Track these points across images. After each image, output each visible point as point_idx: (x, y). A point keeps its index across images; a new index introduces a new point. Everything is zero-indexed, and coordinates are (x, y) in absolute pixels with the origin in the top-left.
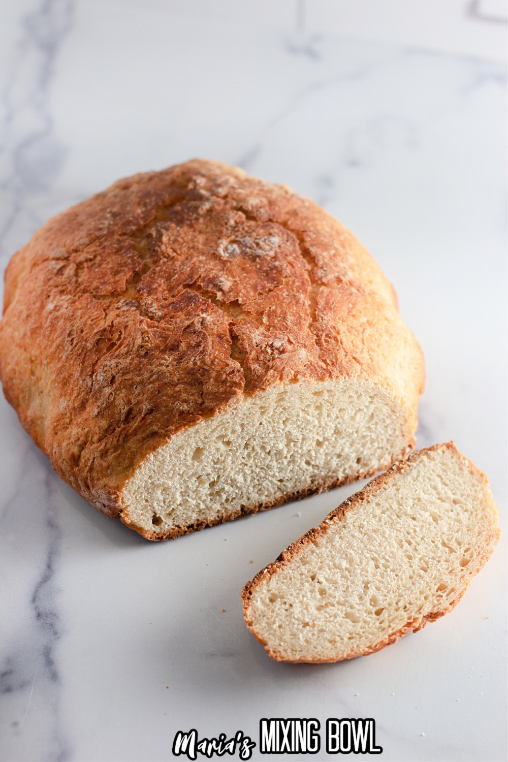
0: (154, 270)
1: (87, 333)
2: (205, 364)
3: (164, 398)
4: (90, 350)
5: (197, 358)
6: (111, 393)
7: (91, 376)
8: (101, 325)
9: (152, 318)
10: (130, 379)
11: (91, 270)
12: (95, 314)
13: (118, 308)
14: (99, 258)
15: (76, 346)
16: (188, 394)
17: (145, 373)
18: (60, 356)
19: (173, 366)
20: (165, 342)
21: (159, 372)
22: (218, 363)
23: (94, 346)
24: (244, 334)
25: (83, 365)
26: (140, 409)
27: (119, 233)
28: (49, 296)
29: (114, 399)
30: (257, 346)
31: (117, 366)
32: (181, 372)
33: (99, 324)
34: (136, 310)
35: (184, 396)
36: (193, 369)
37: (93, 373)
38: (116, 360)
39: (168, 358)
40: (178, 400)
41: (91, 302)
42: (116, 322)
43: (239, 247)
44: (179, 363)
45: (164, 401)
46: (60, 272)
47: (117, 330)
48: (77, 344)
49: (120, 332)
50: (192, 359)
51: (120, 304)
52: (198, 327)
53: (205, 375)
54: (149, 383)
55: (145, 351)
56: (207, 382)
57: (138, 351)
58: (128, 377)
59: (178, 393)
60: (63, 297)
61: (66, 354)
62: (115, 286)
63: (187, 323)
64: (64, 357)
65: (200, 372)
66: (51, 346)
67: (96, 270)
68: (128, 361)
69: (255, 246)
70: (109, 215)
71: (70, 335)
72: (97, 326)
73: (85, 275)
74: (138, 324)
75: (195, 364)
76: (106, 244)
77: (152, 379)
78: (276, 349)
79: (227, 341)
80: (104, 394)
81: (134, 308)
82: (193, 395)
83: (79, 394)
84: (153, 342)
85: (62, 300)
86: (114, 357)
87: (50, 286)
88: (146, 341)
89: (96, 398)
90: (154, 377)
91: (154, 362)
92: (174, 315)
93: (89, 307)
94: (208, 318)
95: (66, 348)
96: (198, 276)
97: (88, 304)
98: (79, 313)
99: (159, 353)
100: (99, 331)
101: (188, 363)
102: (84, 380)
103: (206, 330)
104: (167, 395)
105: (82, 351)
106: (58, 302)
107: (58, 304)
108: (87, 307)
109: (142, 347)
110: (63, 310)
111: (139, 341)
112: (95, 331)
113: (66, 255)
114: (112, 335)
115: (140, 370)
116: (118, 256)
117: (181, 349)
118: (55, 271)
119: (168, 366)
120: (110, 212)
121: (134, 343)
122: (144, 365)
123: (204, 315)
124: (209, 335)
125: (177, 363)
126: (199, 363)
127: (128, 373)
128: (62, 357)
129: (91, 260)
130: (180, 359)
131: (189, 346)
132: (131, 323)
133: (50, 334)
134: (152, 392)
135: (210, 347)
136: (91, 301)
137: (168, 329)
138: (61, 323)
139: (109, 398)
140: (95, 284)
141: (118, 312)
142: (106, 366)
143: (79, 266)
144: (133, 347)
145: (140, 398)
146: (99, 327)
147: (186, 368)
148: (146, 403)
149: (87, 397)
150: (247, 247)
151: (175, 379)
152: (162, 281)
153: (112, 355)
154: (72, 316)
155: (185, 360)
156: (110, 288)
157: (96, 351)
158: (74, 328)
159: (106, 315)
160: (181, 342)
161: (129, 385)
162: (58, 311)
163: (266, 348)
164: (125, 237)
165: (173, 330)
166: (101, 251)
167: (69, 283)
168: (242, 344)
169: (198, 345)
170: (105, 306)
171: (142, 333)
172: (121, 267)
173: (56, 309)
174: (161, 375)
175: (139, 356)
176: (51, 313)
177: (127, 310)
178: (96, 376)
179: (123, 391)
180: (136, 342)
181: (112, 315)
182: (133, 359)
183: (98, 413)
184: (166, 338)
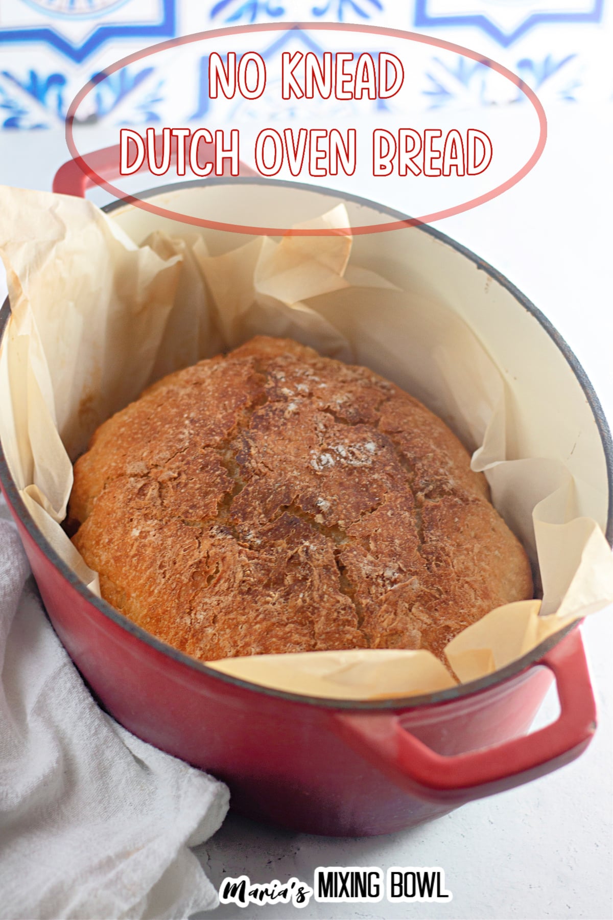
0: (246, 490)
1: (180, 565)
2: (314, 602)
3: (274, 639)
4: (186, 585)
5: (306, 595)
6: (215, 634)
7: (189, 613)
8: (195, 556)
9: (251, 548)
10: (234, 619)
11: (176, 491)
12: (187, 542)
13: (212, 537)
14: (184, 477)
15: (169, 579)
16: (300, 634)
17: (251, 612)
18: (152, 589)
19: (280, 603)
20: (268, 575)
21: (265, 611)
22: (328, 600)
23: (190, 580)
24: (351, 564)
25: (179, 601)
26: (247, 651)
27: (203, 444)
28: (131, 520)
29: (219, 640)
30: (367, 577)
31: (218, 604)
32: (290, 610)
33: (193, 555)
34: (233, 538)
35: (296, 637)
36: (302, 607)
37: (191, 610)
38: (217, 597)
39: (273, 595)
40: (290, 641)
41: (180, 529)
42: (212, 553)
43: (332, 456)
44: (286, 599)
45: (274, 643)
46: (142, 492)
47: (214, 561)
48: (170, 577)
49: (217, 563)
50: (301, 596)
51: (214, 531)
52: (303, 558)
53: (315, 613)
54: (256, 623)
55: (248, 586)
56: (317, 621)
57: (240, 586)
58: (232, 616)
59: (289, 635)
60: (149, 522)
61: (158, 588)
62: (205, 510)
63: (290, 553)
64: (156, 591)
65: (310, 610)
66: (139, 579)
67: (183, 491)
68: (230, 599)
69: (350, 455)
70: (187, 422)
71: (161, 567)
72: (191, 558)
73: (171, 496)
74: (237, 555)
75: (304, 601)
76: (190, 458)
77: (258, 619)
78: (388, 579)
79: (335, 573)
80: (207, 636)
81: (230, 537)
82: (304, 635)
83: (177, 633)
84: (255, 575)
85: (149, 526)
86: (214, 594)
87: (132, 508)
88: (248, 576)
89: (197, 639)
90: (261, 616)
91: (259, 599)
92: (274, 543)
93: (179, 534)
94: (312, 546)
95: (158, 581)
96: (295, 496)
97: (177, 531)
98: (169, 541)
99: (263, 588)
100: (195, 563)
101: (296, 600)
102: (182, 618)
103: (312, 562)
104: (276, 636)
105: (177, 584)
106: (143, 527)
107: (143, 530)
108: (177, 534)
109: (244, 582)
110: (150, 538)
111: (240, 576)
112: (190, 563)
113: (146, 472)
114: (208, 567)
115: (244, 609)
116: (206, 474)
117: (286, 582)
118: (136, 491)
119: (274, 604)
120: (188, 418)
121: (235, 578)
122: (248, 602)
123: (307, 543)
124: (315, 567)
125: (285, 600)
126: (308, 599)
127: (232, 612)
128: (153, 591)
129: (175, 479)
130: (286, 596)
131: (296, 580)
132: (229, 554)
133: (138, 564)
134: (260, 633)
135: (318, 581)
136: (181, 528)
137: (270, 560)
138: (149, 551)
139: (212, 639)
140: (184, 507)
141: (212, 540)
142: (206, 603)
143: (162, 485)
144: (234, 581)
145: (247, 640)
146: (193, 558)
147: (295, 606)
148: (254, 645)
149: (186, 637)
150: (341, 457)
151: (284, 618)
152: (257, 503)
153: (212, 592)
154: (162, 544)
155: (292, 597)
156: (201, 512)
157: (193, 585)
158: (166, 559)
159: (200, 543)
160: (287, 575)
161: (233, 624)
162: (145, 537)
163: (376, 579)
164: (210, 449)
165: (276, 561)
166: (185, 467)
167: (154, 505)
168: (350, 576)
169: (305, 578)
170: (197, 533)
171: (243, 566)
172: (210, 486)
173: (144, 535)
174: (268, 615)
175: (241, 593)
176: (136, 540)
177: (223, 539)
178: (195, 614)
179: (228, 631)
180: (236, 576)
181: (206, 543)
182: (235, 596)
183: (202, 655)
184: (269, 571)
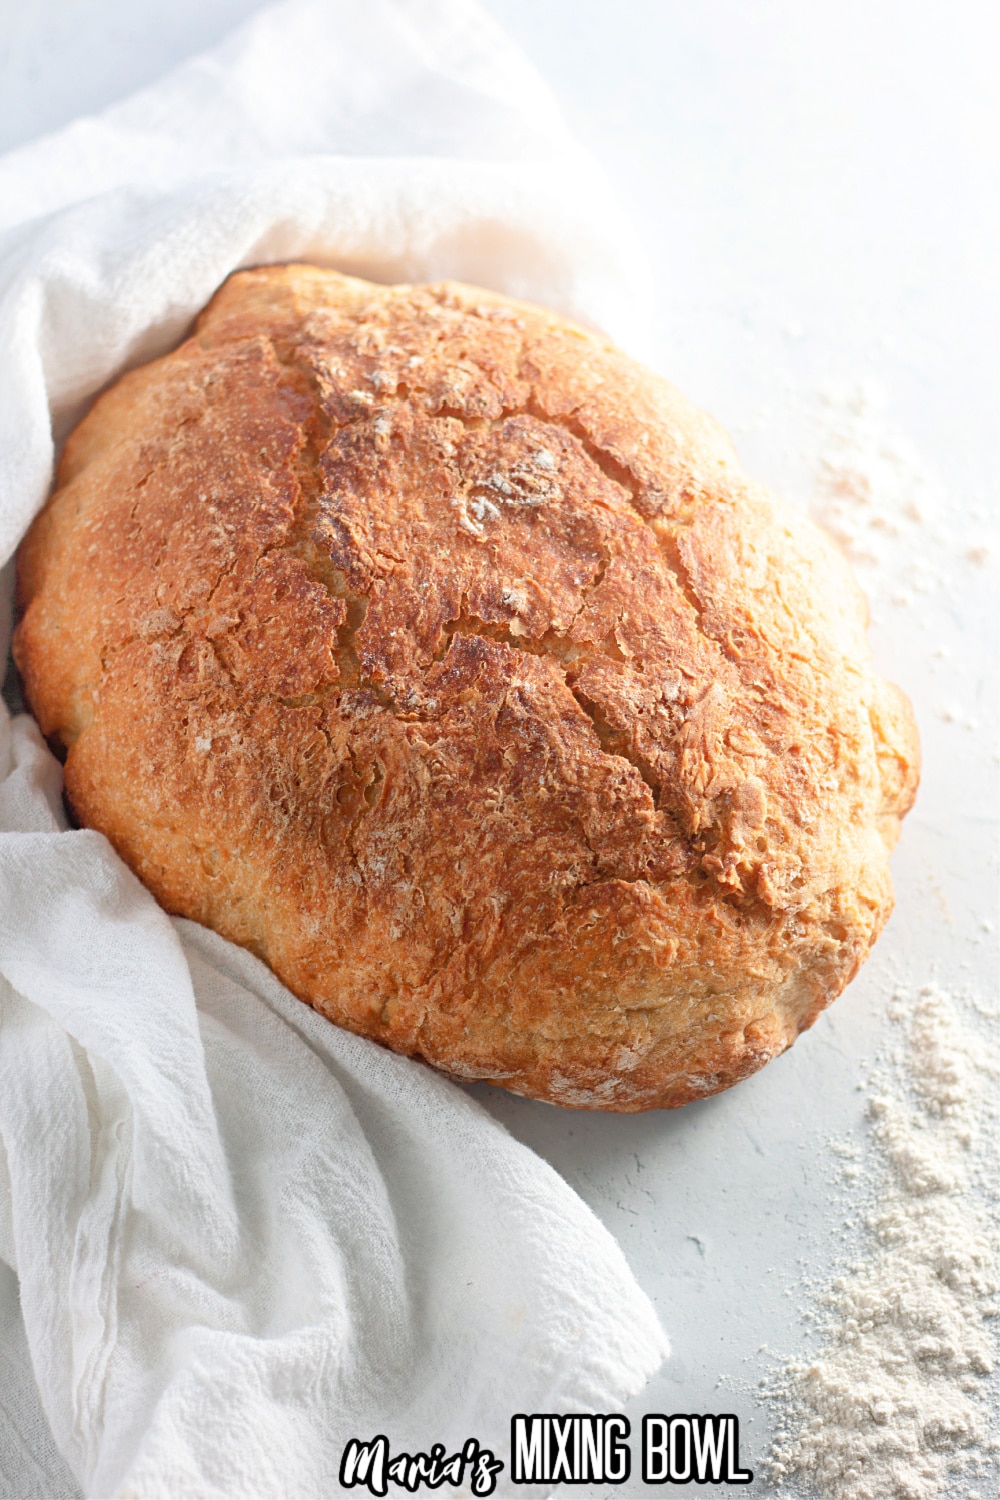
0: (372, 612)
1: (309, 785)
2: (569, 784)
3: (524, 872)
4: (331, 816)
5: (550, 777)
6: (416, 891)
7: (354, 863)
8: (329, 760)
9: (423, 718)
10: (441, 855)
11: (250, 650)
12: (305, 738)
13: (347, 717)
14: (252, 619)
15: (296, 814)
16: (563, 849)
17: (467, 836)
18: (268, 836)
19: (510, 804)
20: (472, 758)
21: (492, 826)
22: (590, 774)
23: (335, 807)
24: (606, 696)
25: (326, 845)
26: (485, 907)
27: (261, 548)
28: (186, 722)
29: (427, 901)
30: (641, 712)
31: (405, 836)
32: (531, 812)
33: (325, 761)
34: (384, 711)
35: (558, 857)
36: (552, 799)
37: (355, 856)
38: (397, 825)
39: (495, 793)
40: (552, 869)
41: (282, 717)
42: (357, 745)
43: (489, 498)
44: (518, 794)
45: (525, 878)
46: (185, 665)
47: (366, 762)
48: (297, 808)
49: (375, 764)
50: (542, 781)
51: (346, 706)
52: (519, 711)
53: (576, 805)
54: (484, 853)
55: (445, 791)
56: (586, 818)
57: (431, 794)
58: (436, 850)
59: (546, 857)
60: (221, 720)
61: (280, 832)
62: (316, 672)
63: (495, 708)
64: (278, 838)
65: (567, 800)
66: (238, 822)
67: (260, 646)
68: (422, 821)
69: (519, 488)
70: (212, 510)
71: (274, 795)
72: (323, 766)
73: (243, 662)
74: (406, 740)
75: (551, 789)
76: (249, 580)
77: (485, 845)
78: (674, 702)
79: (584, 721)
80: (404, 897)
81: (379, 709)
82: (573, 850)
83: (342, 903)
84: (451, 768)
85: (223, 726)
86: (388, 819)
87: (179, 699)
88: (439, 772)
89: (385, 906)
90: (488, 838)
91: (472, 808)
92: (459, 698)
93: (283, 727)
94: (527, 685)
95: (276, 821)
96: (460, 598)
97: (279, 723)
98: (272, 745)
99: (471, 785)
100: (334, 774)
101: (536, 790)
102: (343, 875)
103: (537, 713)
104: (526, 866)
105: (314, 819)
106: (214, 732)
107: (216, 736)
108: (280, 728)
109: (435, 784)
110: (235, 749)
111: (425, 776)
112: (325, 776)
113: (176, 625)
114: (359, 773)
115: (453, 831)
116: (289, 604)
117: (506, 764)
118: (174, 667)
119: (501, 809)
120: (209, 501)
121: (417, 782)
122: (455, 819)
123: (516, 682)
124: (546, 721)
125: (515, 795)
126: (557, 786)
127: (432, 843)
128: (271, 838)
129: (237, 626)
130: (515, 787)
131: (519, 753)
132: (389, 742)
133: (227, 798)
134: (496, 867)
135: (562, 747)
136: (283, 715)
137: (466, 733)
138: (240, 771)
139: (414, 901)
140: (275, 677)
141: (350, 725)
142: (381, 840)
143: (217, 645)
144: (419, 789)
145: (477, 885)
146: (328, 765)
147: (537, 802)
148: (494, 892)
149: (362, 906)
150: (505, 496)
151: (528, 831)
152: (401, 631)
153: (383, 817)
154: (261, 755)
155: (527, 786)
156: (311, 678)
157: (343, 812)
158: (278, 780)
159: (327, 733)
160: (504, 752)
161: (444, 865)
162: (224, 749)
163: (655, 708)
164: (277, 553)
165: (476, 729)
166: (247, 600)
167: (218, 687)
168: (613, 719)
169: (536, 747)
170: (317, 717)
171: (423, 758)
172: (307, 625)
173: (219, 745)
174: (498, 830)
175: (436, 804)
176: (209, 756)
177: (369, 716)
178: (366, 863)
179: (437, 879)
180: (419, 778)
181: (341, 733)
182: (428, 814)
183: (403, 934)
184: (470, 752)
